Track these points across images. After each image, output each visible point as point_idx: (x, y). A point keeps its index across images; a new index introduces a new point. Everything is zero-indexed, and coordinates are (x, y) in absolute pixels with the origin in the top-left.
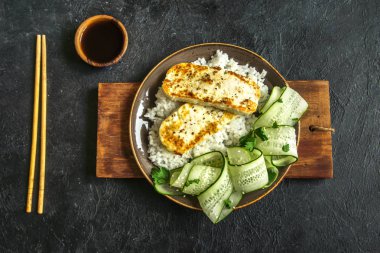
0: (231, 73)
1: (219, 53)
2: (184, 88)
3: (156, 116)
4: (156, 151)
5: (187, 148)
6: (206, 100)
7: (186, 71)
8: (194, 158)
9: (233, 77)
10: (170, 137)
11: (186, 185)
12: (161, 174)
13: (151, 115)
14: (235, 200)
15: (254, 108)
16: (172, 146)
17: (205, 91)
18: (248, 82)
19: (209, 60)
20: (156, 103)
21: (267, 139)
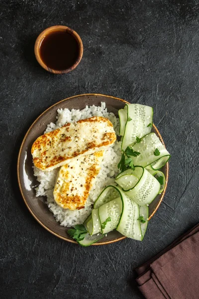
0: (80, 121)
1: (60, 111)
2: (52, 156)
3: (45, 190)
4: (63, 217)
5: (85, 199)
7: (45, 143)
8: (95, 202)
9: (83, 123)
10: (66, 200)
11: (102, 227)
14: (145, 213)
15: (114, 137)
17: (70, 148)
18: (96, 120)
19: (55, 121)
20: (38, 180)
21: (139, 153)
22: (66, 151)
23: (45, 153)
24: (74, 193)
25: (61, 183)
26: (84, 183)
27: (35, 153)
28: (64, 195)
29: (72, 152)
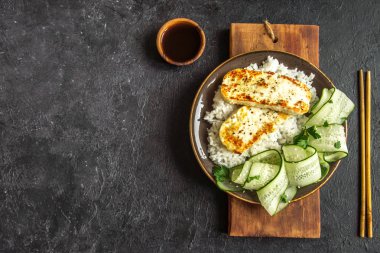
0: (284, 77)
1: (270, 58)
2: (241, 92)
3: (215, 118)
4: (216, 151)
5: (246, 147)
6: (263, 102)
7: (241, 76)
8: (252, 157)
9: (286, 81)
10: (230, 138)
11: (247, 181)
12: (222, 172)
13: (209, 118)
14: (290, 194)
15: (307, 109)
16: (231, 146)
17: (262, 94)
18: (299, 85)
19: (260, 65)
20: (214, 106)
21: (319, 137)
22: (257, 95)
23: (236, 85)
24: (241, 136)
25: (235, 120)
26: (254, 133)
27: (227, 81)
28: (231, 132)
29: (262, 98)
